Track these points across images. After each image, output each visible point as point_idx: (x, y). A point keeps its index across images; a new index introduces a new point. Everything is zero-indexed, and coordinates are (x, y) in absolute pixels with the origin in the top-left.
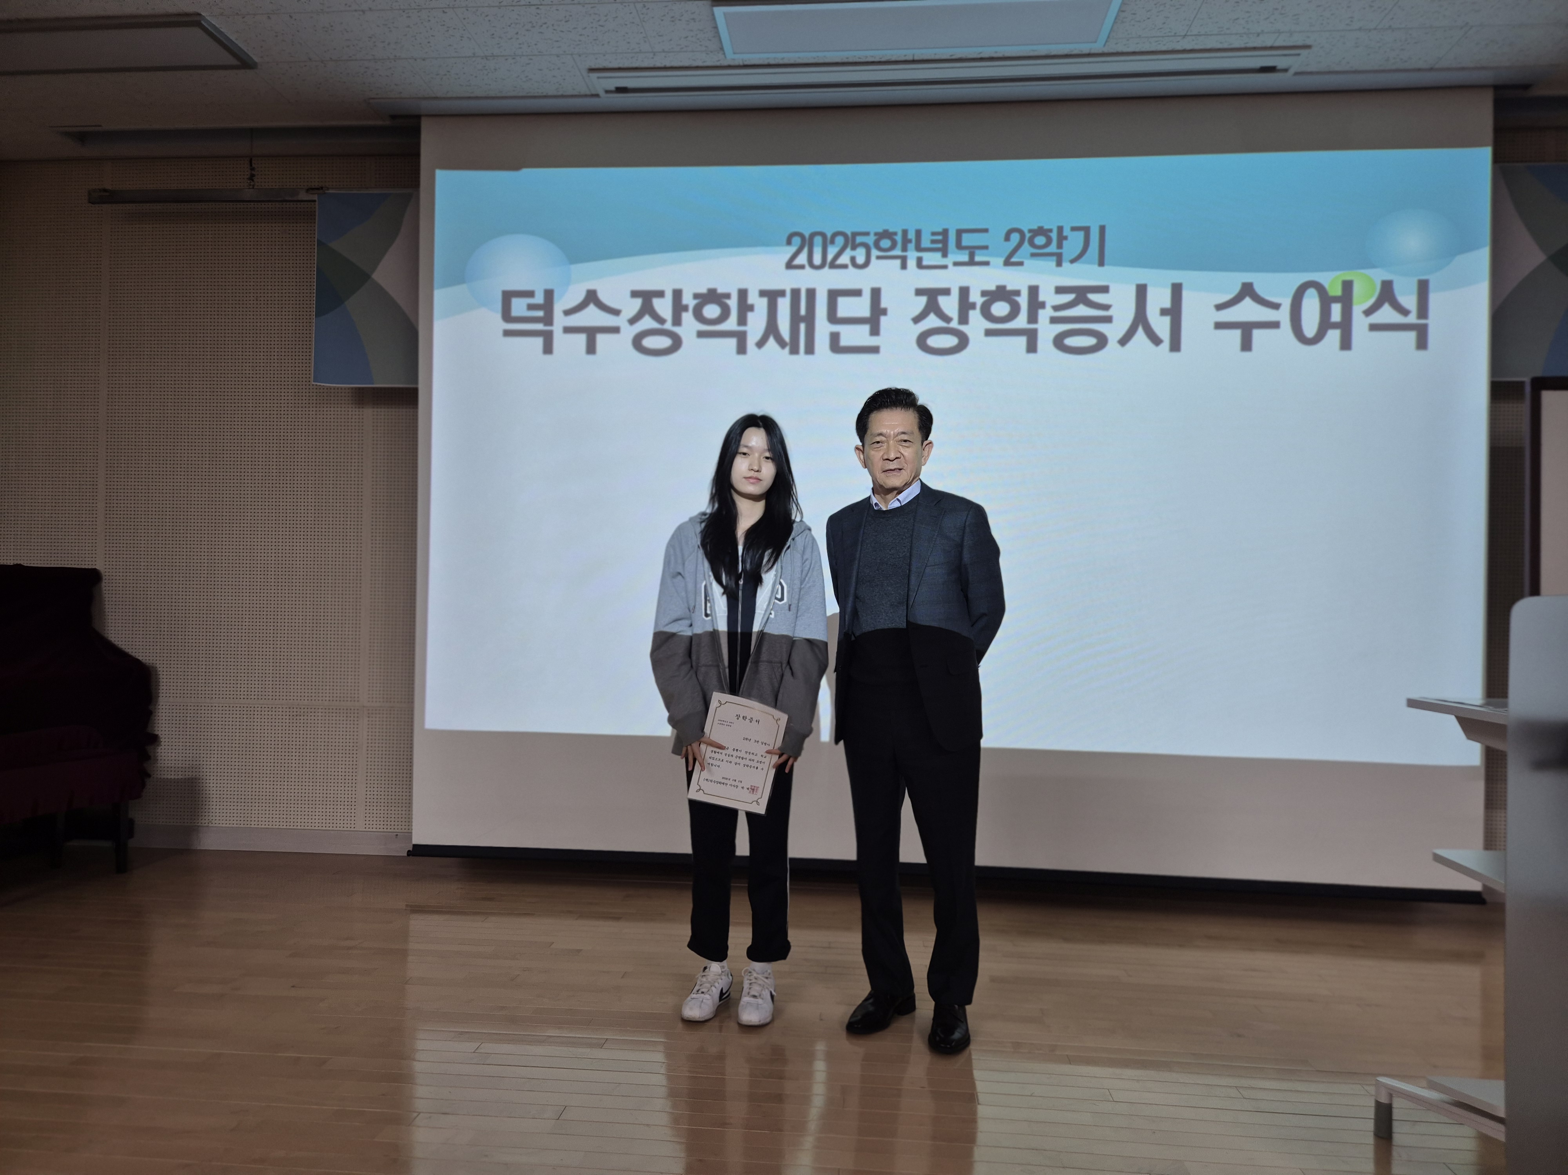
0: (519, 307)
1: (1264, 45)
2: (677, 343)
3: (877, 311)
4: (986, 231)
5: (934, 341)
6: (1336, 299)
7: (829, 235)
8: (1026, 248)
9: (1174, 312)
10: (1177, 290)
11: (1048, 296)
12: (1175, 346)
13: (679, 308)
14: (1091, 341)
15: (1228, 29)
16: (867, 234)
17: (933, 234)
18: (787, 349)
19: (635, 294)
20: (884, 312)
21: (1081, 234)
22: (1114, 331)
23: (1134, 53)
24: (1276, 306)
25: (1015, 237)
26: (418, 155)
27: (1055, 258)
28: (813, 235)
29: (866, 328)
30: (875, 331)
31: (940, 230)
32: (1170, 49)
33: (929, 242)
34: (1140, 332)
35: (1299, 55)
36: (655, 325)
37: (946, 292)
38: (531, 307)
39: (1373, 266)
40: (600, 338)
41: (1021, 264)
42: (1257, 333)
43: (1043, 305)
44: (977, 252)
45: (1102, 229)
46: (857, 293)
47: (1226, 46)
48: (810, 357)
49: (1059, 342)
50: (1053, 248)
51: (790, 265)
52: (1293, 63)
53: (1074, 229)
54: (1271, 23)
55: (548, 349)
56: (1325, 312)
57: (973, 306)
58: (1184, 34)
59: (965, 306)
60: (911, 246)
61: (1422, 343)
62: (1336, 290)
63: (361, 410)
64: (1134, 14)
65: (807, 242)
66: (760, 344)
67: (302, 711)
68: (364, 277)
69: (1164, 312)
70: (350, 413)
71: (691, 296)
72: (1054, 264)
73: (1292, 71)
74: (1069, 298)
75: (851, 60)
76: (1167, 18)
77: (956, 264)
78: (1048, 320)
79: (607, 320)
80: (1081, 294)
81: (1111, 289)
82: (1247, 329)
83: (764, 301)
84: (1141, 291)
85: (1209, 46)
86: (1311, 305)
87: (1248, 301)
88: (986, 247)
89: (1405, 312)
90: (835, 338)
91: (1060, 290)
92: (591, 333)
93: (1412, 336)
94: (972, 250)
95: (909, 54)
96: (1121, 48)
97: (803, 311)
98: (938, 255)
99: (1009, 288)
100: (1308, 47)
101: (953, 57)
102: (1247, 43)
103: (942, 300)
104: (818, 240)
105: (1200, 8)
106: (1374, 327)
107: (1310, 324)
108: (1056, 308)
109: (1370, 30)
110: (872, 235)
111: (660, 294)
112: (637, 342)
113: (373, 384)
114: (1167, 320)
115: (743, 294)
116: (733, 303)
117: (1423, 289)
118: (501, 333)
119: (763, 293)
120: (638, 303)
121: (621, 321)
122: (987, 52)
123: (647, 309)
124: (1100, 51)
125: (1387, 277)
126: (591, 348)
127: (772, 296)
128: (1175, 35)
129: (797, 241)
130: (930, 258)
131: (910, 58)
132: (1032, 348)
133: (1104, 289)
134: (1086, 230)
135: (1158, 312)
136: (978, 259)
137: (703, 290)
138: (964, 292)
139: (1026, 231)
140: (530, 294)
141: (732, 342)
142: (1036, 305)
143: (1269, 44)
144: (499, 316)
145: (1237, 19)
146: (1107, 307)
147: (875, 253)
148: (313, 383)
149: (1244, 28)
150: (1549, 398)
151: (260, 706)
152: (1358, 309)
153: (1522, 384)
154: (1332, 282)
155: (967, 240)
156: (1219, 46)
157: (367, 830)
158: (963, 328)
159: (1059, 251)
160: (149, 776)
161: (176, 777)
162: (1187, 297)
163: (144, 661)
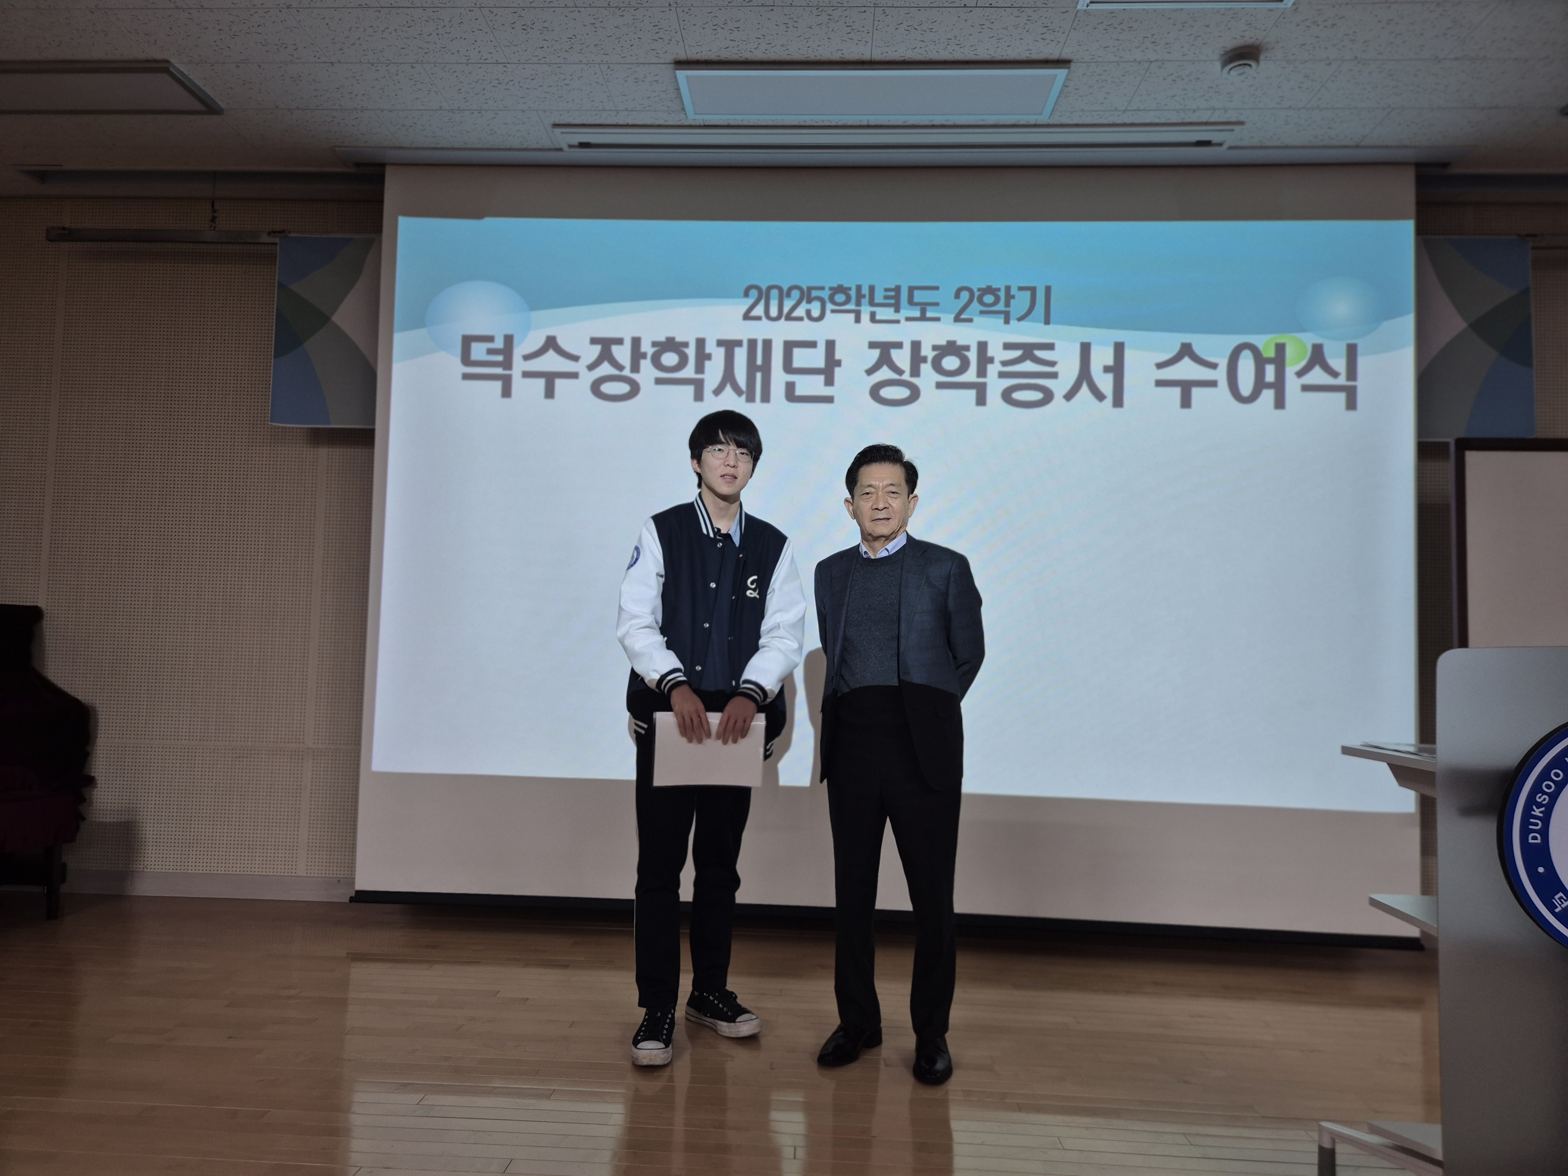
0: (478, 351)
1: (1200, 120)
2: (635, 389)
3: (832, 363)
4: (936, 288)
5: (887, 393)
6: (1270, 361)
7: (785, 289)
8: (975, 306)
9: (1117, 369)
10: (1119, 348)
11: (995, 351)
12: (1118, 402)
13: (637, 355)
14: (1037, 396)
15: (1165, 105)
16: (822, 288)
17: (886, 290)
18: (744, 397)
19: (594, 341)
20: (838, 363)
21: (1028, 293)
22: (1061, 387)
23: (1077, 125)
24: (1214, 366)
25: (965, 296)
26: (381, 201)
27: (1003, 316)
28: (770, 288)
29: (821, 378)
30: (829, 382)
31: (893, 287)
32: (1111, 122)
33: (882, 297)
34: (1085, 388)
35: (1232, 130)
36: (614, 371)
37: (899, 345)
38: (490, 352)
39: (1303, 330)
40: (559, 383)
41: (970, 320)
42: (1196, 392)
43: (991, 360)
44: (928, 308)
45: (1048, 290)
46: (812, 344)
47: (1163, 121)
48: (765, 405)
50: (1000, 306)
51: (747, 316)
52: (1228, 138)
53: (1021, 289)
54: (1207, 100)
55: (507, 392)
56: (1260, 372)
57: (924, 360)
58: (1123, 108)
59: (917, 359)
60: (865, 301)
61: (1351, 404)
62: (1269, 352)
63: (316, 449)
64: (1077, 89)
65: (764, 295)
66: (718, 392)
67: (245, 752)
68: (323, 319)
69: (1107, 369)
70: (305, 452)
71: (650, 344)
72: (1002, 321)
74: (1018, 353)
75: (808, 124)
76: (1108, 93)
77: (908, 319)
78: (996, 375)
79: (567, 366)
80: (1028, 351)
81: (1056, 346)
82: (1186, 387)
83: (722, 351)
84: (1085, 349)
85: (1148, 121)
86: (1246, 366)
87: (1186, 360)
88: (937, 304)
89: (1335, 374)
90: (790, 387)
91: (1008, 346)
92: (550, 378)
93: (1341, 397)
94: (924, 306)
95: (864, 120)
96: (1065, 120)
97: (759, 362)
98: (892, 310)
99: (959, 343)
100: (1241, 123)
101: (906, 124)
102: (1184, 119)
103: (895, 354)
104: (774, 293)
105: (1139, 85)
106: (1306, 388)
107: (1246, 383)
108: (1005, 363)
109: (1299, 109)
110: (827, 289)
111: (619, 341)
112: (596, 388)
113: (330, 424)
114: (1110, 377)
115: (701, 343)
116: (691, 352)
117: (1352, 352)
118: (460, 376)
119: (720, 343)
120: (597, 349)
121: (579, 367)
122: (938, 120)
123: (606, 356)
124: (1045, 123)
125: (1318, 340)
126: (550, 393)
127: (729, 346)
128: (1116, 110)
129: (754, 293)
130: (883, 313)
131: (865, 123)
132: (981, 400)
133: (1050, 347)
134: (1033, 290)
135: (1101, 369)
136: (929, 314)
137: (662, 338)
138: (916, 346)
139: (975, 290)
140: (490, 339)
141: (690, 389)
142: (984, 360)
143: (1205, 120)
144: (458, 360)
145: (1174, 96)
146: (1053, 364)
147: (829, 306)
148: (270, 423)
149: (1181, 104)
150: (1472, 458)
151: (201, 748)
152: (1290, 371)
153: (1446, 444)
154: (1266, 344)
155: (919, 296)
156: (1157, 121)
157: (309, 875)
158: (914, 380)
159: (1007, 309)
160: (84, 819)
161: (112, 820)
162: (1129, 355)
163: (83, 701)
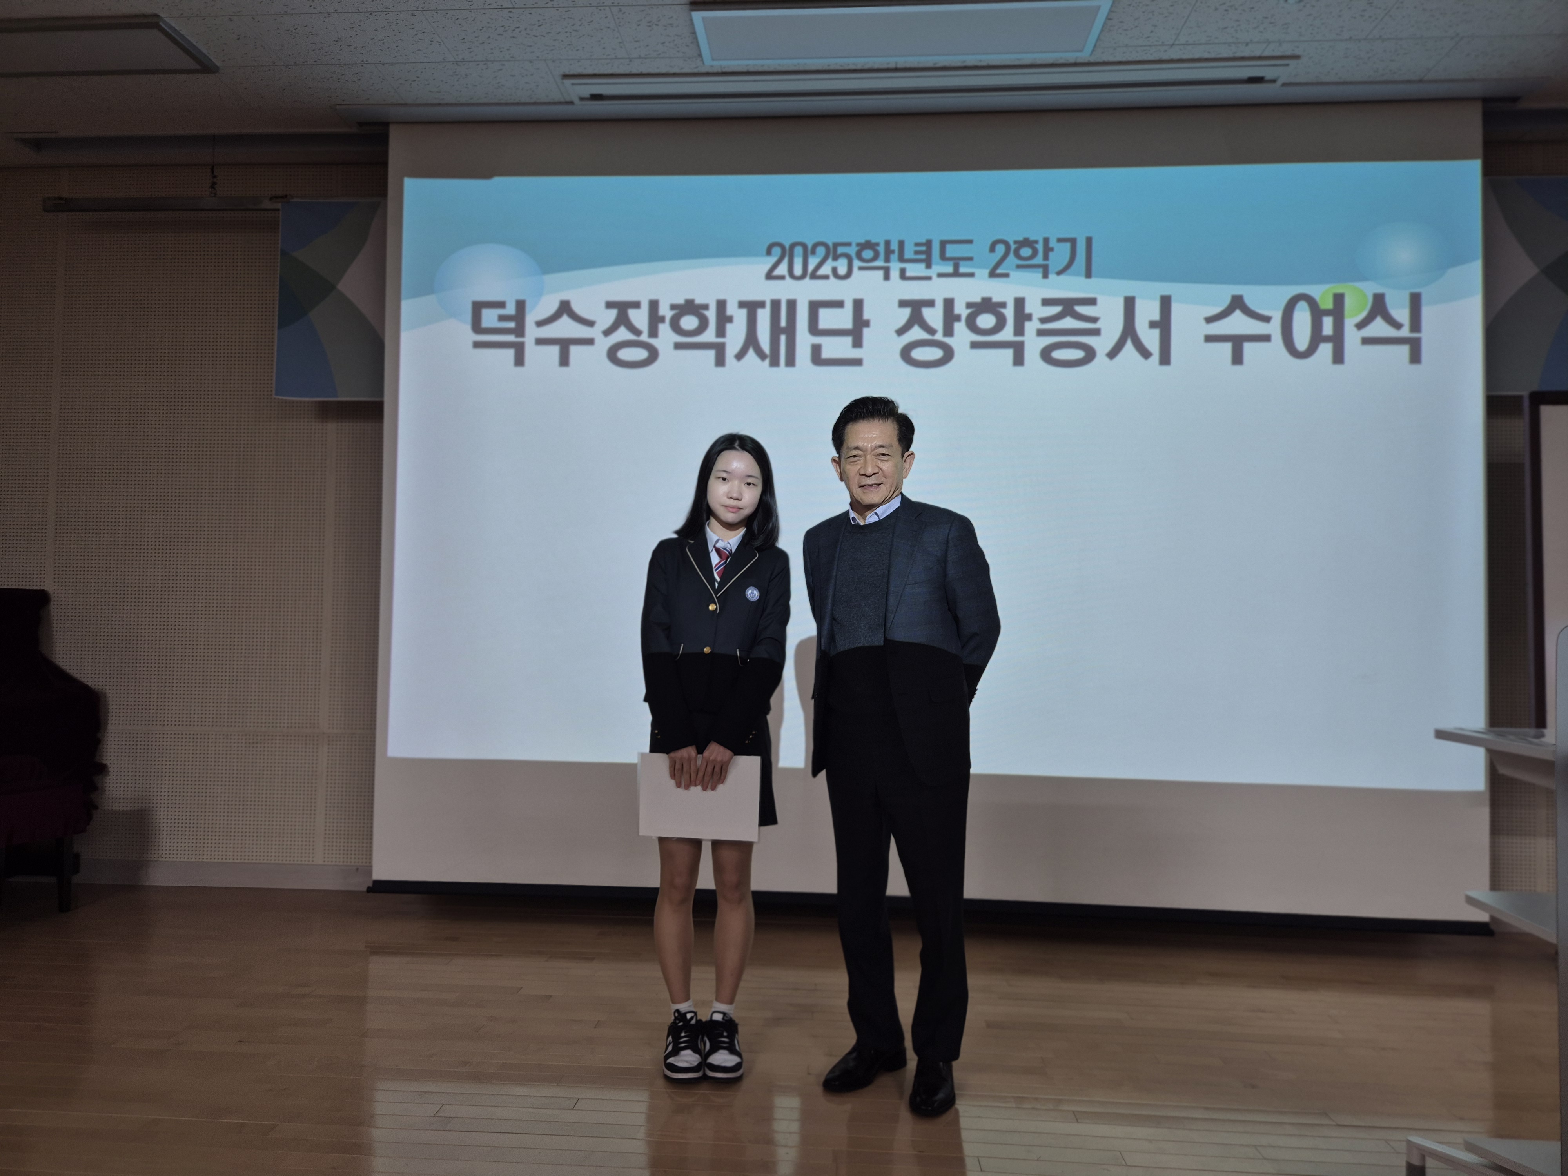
0: (489, 318)
1: (1253, 54)
2: (653, 355)
3: (860, 323)
4: (970, 242)
5: (918, 354)
6: (1327, 313)
7: (810, 246)
8: (1012, 259)
9: (1163, 324)
10: (1166, 303)
11: (1034, 307)
12: (1165, 359)
13: (655, 319)
14: (1079, 354)
15: (1216, 39)
16: (849, 244)
17: (917, 245)
18: (767, 361)
19: (610, 305)
20: (867, 324)
21: (1068, 245)
22: (1102, 344)
23: (1121, 62)
24: (1267, 319)
25: (1000, 249)
26: (385, 164)
27: (1041, 270)
28: (793, 246)
29: (849, 340)
30: (858, 343)
31: (924, 241)
32: (1157, 58)
33: (912, 253)
34: (1129, 345)
35: (1287, 65)
36: (630, 337)
37: (931, 303)
38: (502, 318)
39: (1363, 278)
40: (574, 350)
41: (1006, 275)
42: (1248, 347)
43: (1029, 317)
44: (962, 263)
45: (1089, 241)
46: (839, 304)
47: (1213, 55)
48: (790, 370)
49: (1046, 355)
50: (1039, 260)
51: (770, 276)
52: (1282, 74)
53: (1060, 240)
54: (1261, 32)
55: (519, 360)
56: (1317, 326)
57: (958, 318)
58: (1171, 42)
59: (950, 318)
60: (894, 257)
61: (1415, 357)
62: (1327, 303)
63: (325, 424)
64: (1122, 22)
65: (787, 253)
66: (740, 356)
67: (259, 738)
68: (329, 288)
69: (1153, 325)
70: (313, 427)
71: (668, 307)
72: (1040, 275)
73: (1279, 83)
74: (1057, 309)
75: (832, 67)
76: (1155, 26)
77: (940, 275)
78: (1035, 333)
79: (582, 331)
80: (1068, 307)
81: (1099, 301)
82: (1238, 342)
83: (744, 312)
84: (1130, 304)
85: (1197, 56)
86: (1302, 318)
87: (1238, 313)
88: (970, 259)
89: (1398, 326)
90: (816, 350)
91: (1046, 302)
92: (565, 345)
93: (1405, 349)
94: (956, 261)
95: (892, 62)
96: (1106, 58)
97: (783, 323)
98: (922, 266)
99: (995, 300)
100: (1297, 57)
101: (937, 65)
102: (1235, 53)
103: (926, 312)
104: (799, 250)
105: (1188, 16)
106: (1366, 341)
107: (1302, 337)
108: (1043, 320)
109: (1359, 41)
110: (854, 245)
111: (636, 305)
112: (612, 354)
113: (336, 397)
114: (1156, 332)
115: (721, 305)
116: (711, 314)
117: (1415, 301)
118: (471, 344)
119: (742, 304)
120: (613, 313)
121: (595, 332)
122: (971, 60)
123: (622, 320)
124: (1086, 61)
125: (1380, 290)
126: (564, 361)
127: (751, 307)
128: (1163, 45)
129: (777, 251)
130: (914, 270)
131: (892, 66)
132: (1019, 360)
133: (1092, 302)
134: (1073, 242)
135: (1147, 325)
136: (962, 270)
137: (680, 301)
138: (949, 304)
139: (1011, 243)
140: (501, 305)
141: (711, 354)
142: (1022, 317)
143: (1257, 53)
144: (468, 327)
145: (1226, 28)
146: (1094, 320)
147: (857, 263)
148: (274, 396)
149: (1233, 37)
150: (1547, 412)
151: (214, 734)
152: (1349, 323)
153: (1519, 398)
154: (1324, 296)
155: (951, 250)
156: (1206, 56)
157: (326, 863)
158: (948, 340)
159: (1045, 262)
160: (96, 808)
161: (125, 809)
162: (1176, 309)
163: (93, 687)
